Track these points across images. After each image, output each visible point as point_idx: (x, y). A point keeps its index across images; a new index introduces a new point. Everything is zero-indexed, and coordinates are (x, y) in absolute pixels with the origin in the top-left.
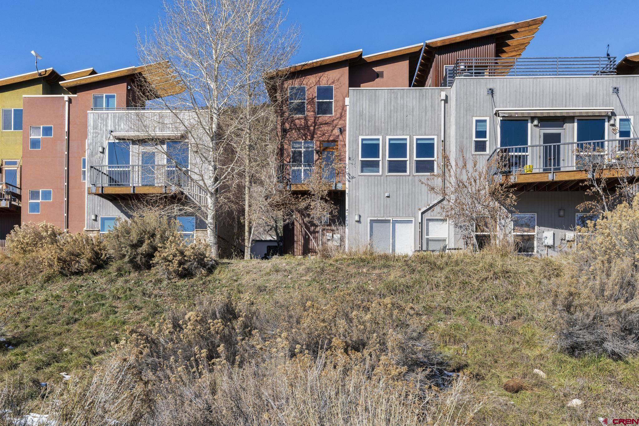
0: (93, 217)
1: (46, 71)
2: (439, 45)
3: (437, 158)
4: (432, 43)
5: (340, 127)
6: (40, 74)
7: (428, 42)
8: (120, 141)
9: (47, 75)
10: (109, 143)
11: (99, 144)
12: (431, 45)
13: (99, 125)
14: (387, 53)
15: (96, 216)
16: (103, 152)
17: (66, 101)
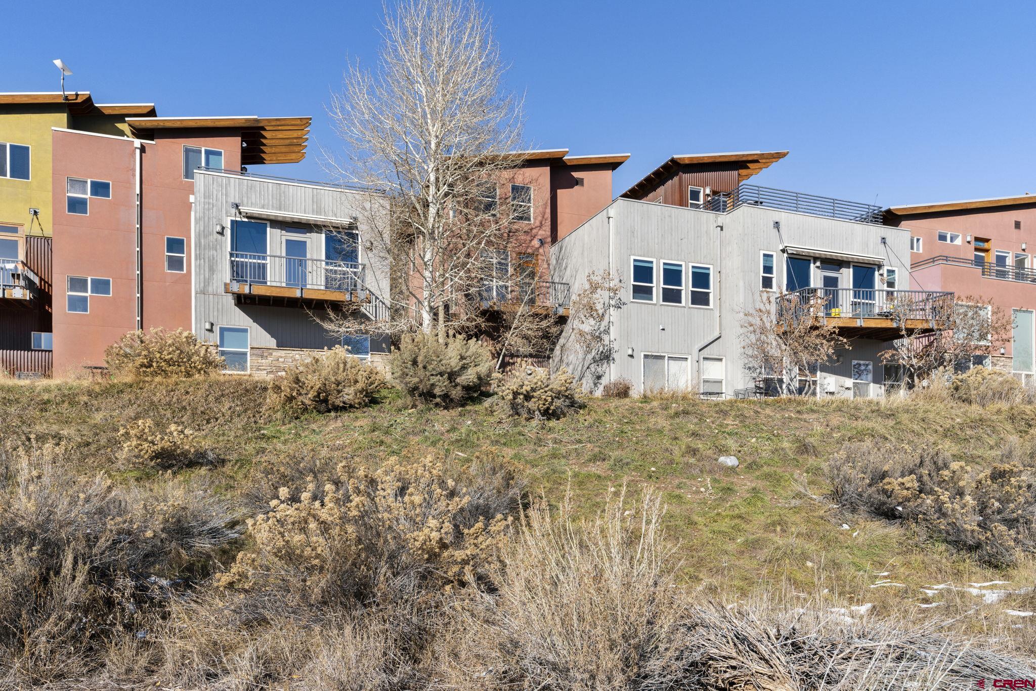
0: (208, 326)
1: (77, 95)
2: (687, 162)
3: (713, 291)
4: (680, 159)
5: (540, 237)
6: (66, 98)
7: (675, 156)
8: (250, 220)
9: (79, 100)
10: (232, 221)
11: (214, 220)
12: (679, 161)
13: (215, 192)
14: (591, 158)
15: (212, 325)
16: (221, 233)
17: (136, 148)
